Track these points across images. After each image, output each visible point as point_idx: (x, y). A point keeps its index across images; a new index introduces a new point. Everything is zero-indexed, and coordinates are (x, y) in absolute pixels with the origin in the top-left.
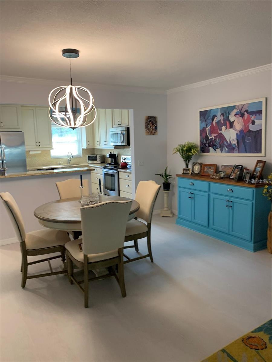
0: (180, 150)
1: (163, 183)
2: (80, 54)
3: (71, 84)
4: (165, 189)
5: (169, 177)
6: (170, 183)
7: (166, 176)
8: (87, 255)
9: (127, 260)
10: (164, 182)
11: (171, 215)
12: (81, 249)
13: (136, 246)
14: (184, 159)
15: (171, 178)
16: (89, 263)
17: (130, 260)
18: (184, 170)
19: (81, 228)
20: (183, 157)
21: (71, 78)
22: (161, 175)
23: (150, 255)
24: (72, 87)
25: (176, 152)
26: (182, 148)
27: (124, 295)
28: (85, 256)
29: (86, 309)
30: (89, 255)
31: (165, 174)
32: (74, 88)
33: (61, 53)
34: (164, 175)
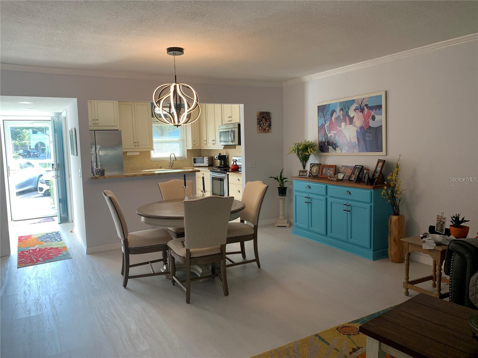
0: (295, 149)
1: (278, 188)
2: (184, 51)
3: (176, 82)
4: (280, 195)
5: (285, 180)
6: (286, 188)
7: (282, 179)
8: (189, 250)
9: (231, 263)
10: (280, 186)
11: (288, 225)
12: (183, 245)
13: (243, 252)
14: (300, 159)
15: (288, 181)
16: (190, 258)
17: (234, 264)
18: (300, 171)
19: (184, 224)
20: (299, 158)
21: (176, 76)
22: (275, 179)
23: (257, 260)
24: (176, 84)
25: (291, 152)
26: (298, 146)
27: (227, 294)
28: (188, 250)
29: (188, 304)
30: (191, 250)
31: (281, 176)
32: (178, 85)
33: (166, 51)
34: (279, 178)
